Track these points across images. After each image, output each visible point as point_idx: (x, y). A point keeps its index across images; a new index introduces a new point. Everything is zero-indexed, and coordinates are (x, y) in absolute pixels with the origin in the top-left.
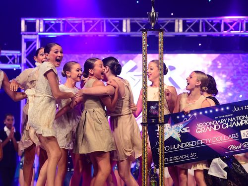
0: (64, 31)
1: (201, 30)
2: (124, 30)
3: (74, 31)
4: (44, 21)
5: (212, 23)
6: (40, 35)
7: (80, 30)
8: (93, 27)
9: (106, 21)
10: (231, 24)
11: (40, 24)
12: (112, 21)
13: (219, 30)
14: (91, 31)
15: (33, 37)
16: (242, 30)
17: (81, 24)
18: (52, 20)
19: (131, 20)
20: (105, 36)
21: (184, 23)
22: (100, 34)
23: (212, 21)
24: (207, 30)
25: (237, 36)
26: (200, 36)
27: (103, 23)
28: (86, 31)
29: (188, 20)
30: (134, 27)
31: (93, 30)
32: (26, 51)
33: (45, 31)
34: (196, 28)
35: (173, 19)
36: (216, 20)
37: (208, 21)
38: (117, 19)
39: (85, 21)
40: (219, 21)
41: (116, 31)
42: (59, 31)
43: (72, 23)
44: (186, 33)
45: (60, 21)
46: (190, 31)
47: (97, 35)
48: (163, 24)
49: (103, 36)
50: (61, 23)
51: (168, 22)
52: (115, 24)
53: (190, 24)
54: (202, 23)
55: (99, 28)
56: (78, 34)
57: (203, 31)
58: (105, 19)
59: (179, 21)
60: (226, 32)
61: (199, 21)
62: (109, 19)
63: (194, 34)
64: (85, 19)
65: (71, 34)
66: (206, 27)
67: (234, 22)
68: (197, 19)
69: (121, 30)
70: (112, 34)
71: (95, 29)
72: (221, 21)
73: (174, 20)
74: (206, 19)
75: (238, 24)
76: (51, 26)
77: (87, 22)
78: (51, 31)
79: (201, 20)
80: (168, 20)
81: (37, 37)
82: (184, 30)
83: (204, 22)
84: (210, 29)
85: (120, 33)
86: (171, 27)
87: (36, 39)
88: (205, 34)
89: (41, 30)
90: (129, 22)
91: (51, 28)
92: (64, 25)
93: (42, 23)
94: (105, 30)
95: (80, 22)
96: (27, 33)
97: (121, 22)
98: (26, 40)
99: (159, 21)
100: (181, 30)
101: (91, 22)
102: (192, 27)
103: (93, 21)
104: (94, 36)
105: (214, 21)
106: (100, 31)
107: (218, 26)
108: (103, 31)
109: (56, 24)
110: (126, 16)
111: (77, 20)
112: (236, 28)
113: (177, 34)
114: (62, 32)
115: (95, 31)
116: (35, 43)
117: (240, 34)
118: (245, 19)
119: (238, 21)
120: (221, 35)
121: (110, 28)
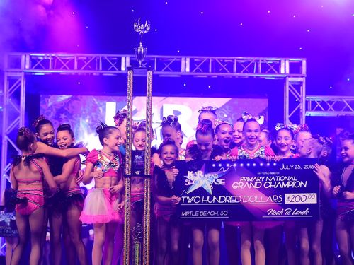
0: (53, 69)
1: (210, 71)
2: (123, 68)
3: (65, 68)
4: (31, 57)
5: (223, 63)
6: (25, 73)
7: (72, 67)
8: (87, 64)
9: (102, 58)
10: (245, 64)
11: (25, 60)
12: (108, 57)
13: (232, 71)
14: (84, 69)
15: (18, 75)
16: (257, 72)
17: (74, 60)
18: (41, 56)
19: (131, 58)
20: (101, 74)
21: (192, 62)
22: (95, 73)
23: (224, 60)
24: (217, 71)
25: (250, 77)
26: (209, 76)
27: (99, 60)
28: (79, 68)
29: (197, 58)
30: (134, 65)
31: (87, 68)
32: (9, 91)
33: (31, 68)
34: (205, 68)
35: (179, 57)
36: (228, 59)
37: (219, 60)
38: (115, 56)
39: (77, 57)
40: (231, 61)
41: (113, 69)
42: (47, 68)
43: (62, 60)
44: (193, 73)
45: (50, 56)
46: (198, 71)
47: (92, 74)
48: (168, 63)
49: (98, 74)
50: (50, 59)
51: (173, 61)
52: (113, 61)
53: (198, 63)
54: (212, 62)
55: (93, 65)
56: (69, 72)
57: (212, 72)
58: (101, 56)
59: (185, 60)
60: (238, 74)
61: (209, 59)
62: (106, 56)
63: (203, 75)
64: (78, 55)
65: (61, 72)
66: (216, 67)
67: (249, 62)
68: (206, 58)
69: (120, 69)
70: (109, 73)
71: (90, 67)
72: (233, 60)
73: (181, 59)
74: (216, 58)
75: (253, 64)
76: (39, 63)
77: (80, 58)
78: (39, 68)
79: (211, 58)
80: (174, 58)
81: (22, 75)
82: (191, 70)
83: (214, 62)
84: (221, 69)
85: (118, 72)
86: (177, 66)
87: (21, 77)
88: (215, 75)
89: (27, 67)
90: (128, 59)
91: (39, 65)
92: (53, 61)
93: (28, 59)
94: (101, 68)
95: (72, 58)
96: (10, 70)
97: (120, 59)
98: (9, 78)
99: (163, 59)
100: (188, 70)
101: (85, 58)
102: (200, 67)
103: (87, 57)
104: (88, 74)
105: (226, 61)
106: (95, 69)
107: (230, 66)
108: (98, 69)
109: (44, 59)
110: (125, 53)
111: (68, 56)
112: (250, 70)
113: (184, 74)
114: (51, 70)
115: (89, 69)
116: (20, 82)
117: (255, 75)
118: (261, 59)
119: (253, 61)
120: (234, 77)
121: (106, 66)
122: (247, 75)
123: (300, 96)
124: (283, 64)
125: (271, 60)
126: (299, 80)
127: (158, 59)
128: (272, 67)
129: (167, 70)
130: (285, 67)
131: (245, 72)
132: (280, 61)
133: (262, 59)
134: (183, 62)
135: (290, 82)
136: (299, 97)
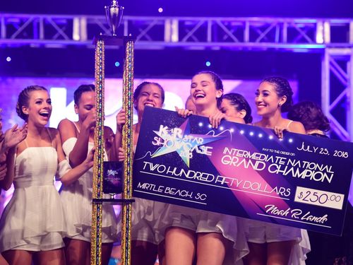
1: (209, 39)
2: (76, 37)
5: (229, 27)
8: (20, 29)
9: (45, 20)
10: (263, 28)
12: (53, 20)
13: (241, 39)
14: (17, 37)
16: (281, 41)
19: (88, 20)
20: (42, 46)
22: (34, 43)
23: (229, 22)
24: (220, 40)
25: (271, 50)
26: (208, 48)
27: (38, 24)
28: (8, 36)
29: (188, 20)
30: (93, 31)
31: (20, 36)
34: (201, 35)
35: (162, 18)
36: (236, 21)
37: (223, 22)
38: (63, 18)
39: (6, 19)
40: (241, 24)
41: (61, 38)
44: (184, 43)
46: (190, 40)
47: (28, 45)
48: (144, 27)
49: (37, 46)
51: (152, 24)
52: (61, 26)
53: (190, 28)
54: (213, 27)
55: (31, 31)
57: (213, 40)
58: (41, 17)
59: (171, 23)
60: (252, 44)
61: (206, 23)
62: (49, 17)
63: (198, 46)
64: (7, 15)
66: (218, 34)
67: (267, 25)
68: (202, 20)
69: (71, 37)
70: (54, 44)
71: (25, 34)
72: (244, 23)
73: (164, 21)
74: (219, 20)
75: (274, 29)
77: (9, 21)
79: (210, 20)
80: (153, 21)
82: (181, 38)
83: (215, 26)
84: (225, 37)
85: (67, 42)
86: (158, 33)
88: (216, 46)
90: (84, 22)
94: (42, 35)
97: (70, 23)
99: (137, 22)
100: (175, 38)
101: (18, 21)
102: (194, 34)
103: (21, 19)
104: (22, 45)
105: (233, 24)
106: (32, 37)
107: (239, 33)
108: (38, 38)
110: (79, 12)
112: (270, 38)
113: (170, 45)
115: (24, 38)
117: (277, 46)
118: (286, 22)
119: (274, 25)
120: (245, 49)
121: (50, 33)
122: (265, 45)
123: (347, 76)
124: (320, 28)
125: (301, 22)
126: (345, 51)
127: (130, 22)
128: (303, 33)
129: (143, 39)
130: (323, 33)
131: (262, 41)
132: (315, 24)
133: (288, 20)
134: (167, 27)
135: (332, 56)
136: (346, 79)
